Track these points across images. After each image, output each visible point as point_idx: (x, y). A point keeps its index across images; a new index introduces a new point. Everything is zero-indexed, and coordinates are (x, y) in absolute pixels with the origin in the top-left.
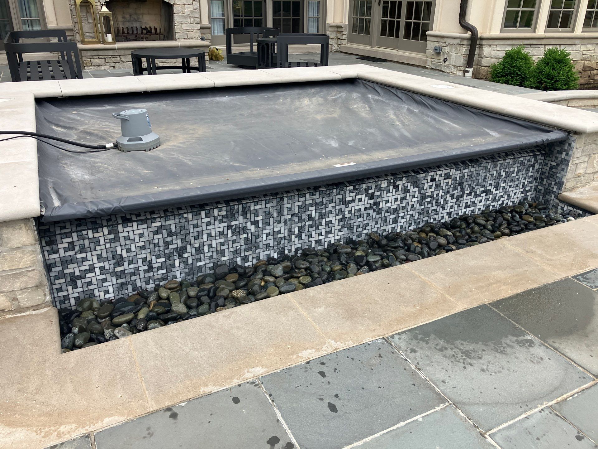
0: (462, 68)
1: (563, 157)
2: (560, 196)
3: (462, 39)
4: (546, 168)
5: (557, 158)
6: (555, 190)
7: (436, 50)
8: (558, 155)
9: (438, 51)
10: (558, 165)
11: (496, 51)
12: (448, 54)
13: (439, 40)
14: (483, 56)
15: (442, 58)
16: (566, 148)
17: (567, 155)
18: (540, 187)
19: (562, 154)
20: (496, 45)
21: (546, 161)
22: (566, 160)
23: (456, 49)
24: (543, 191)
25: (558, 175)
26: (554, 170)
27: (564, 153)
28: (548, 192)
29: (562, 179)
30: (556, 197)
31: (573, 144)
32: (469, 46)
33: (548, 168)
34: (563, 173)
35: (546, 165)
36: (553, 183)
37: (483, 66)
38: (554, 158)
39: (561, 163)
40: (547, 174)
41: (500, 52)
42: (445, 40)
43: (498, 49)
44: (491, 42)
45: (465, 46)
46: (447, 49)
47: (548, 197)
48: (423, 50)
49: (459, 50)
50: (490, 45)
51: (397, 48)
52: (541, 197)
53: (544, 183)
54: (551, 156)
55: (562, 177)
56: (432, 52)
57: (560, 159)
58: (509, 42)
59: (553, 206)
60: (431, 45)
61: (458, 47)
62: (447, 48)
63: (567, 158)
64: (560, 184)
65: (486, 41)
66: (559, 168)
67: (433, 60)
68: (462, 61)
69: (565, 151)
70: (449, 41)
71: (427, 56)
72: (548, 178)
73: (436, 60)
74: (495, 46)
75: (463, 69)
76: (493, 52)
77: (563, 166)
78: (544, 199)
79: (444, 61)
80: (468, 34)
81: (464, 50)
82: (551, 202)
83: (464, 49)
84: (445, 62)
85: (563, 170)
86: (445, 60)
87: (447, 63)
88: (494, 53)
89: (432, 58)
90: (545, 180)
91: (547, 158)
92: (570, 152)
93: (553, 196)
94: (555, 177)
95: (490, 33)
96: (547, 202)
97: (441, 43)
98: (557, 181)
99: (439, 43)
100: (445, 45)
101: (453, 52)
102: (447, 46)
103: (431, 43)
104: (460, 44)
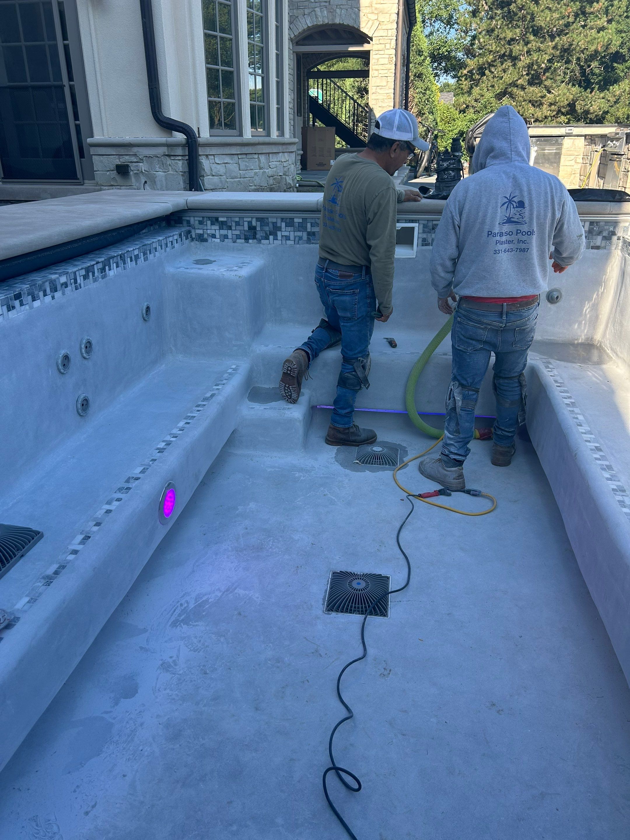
3: (170, 146)
12: (147, 174)
14: (203, 173)
15: (134, 183)
23: (163, 164)
32: (187, 158)
41: (220, 166)
42: (135, 150)
45: (180, 158)
49: (170, 165)
50: (207, 156)
56: (113, 174)
60: (103, 163)
70: (143, 152)
74: (213, 157)
76: (213, 166)
80: (180, 137)
81: (180, 165)
86: (145, 185)
88: (215, 168)
97: (127, 157)
99: (121, 157)
100: (135, 160)
101: (157, 169)
102: (141, 161)
103: (101, 158)
104: (169, 156)
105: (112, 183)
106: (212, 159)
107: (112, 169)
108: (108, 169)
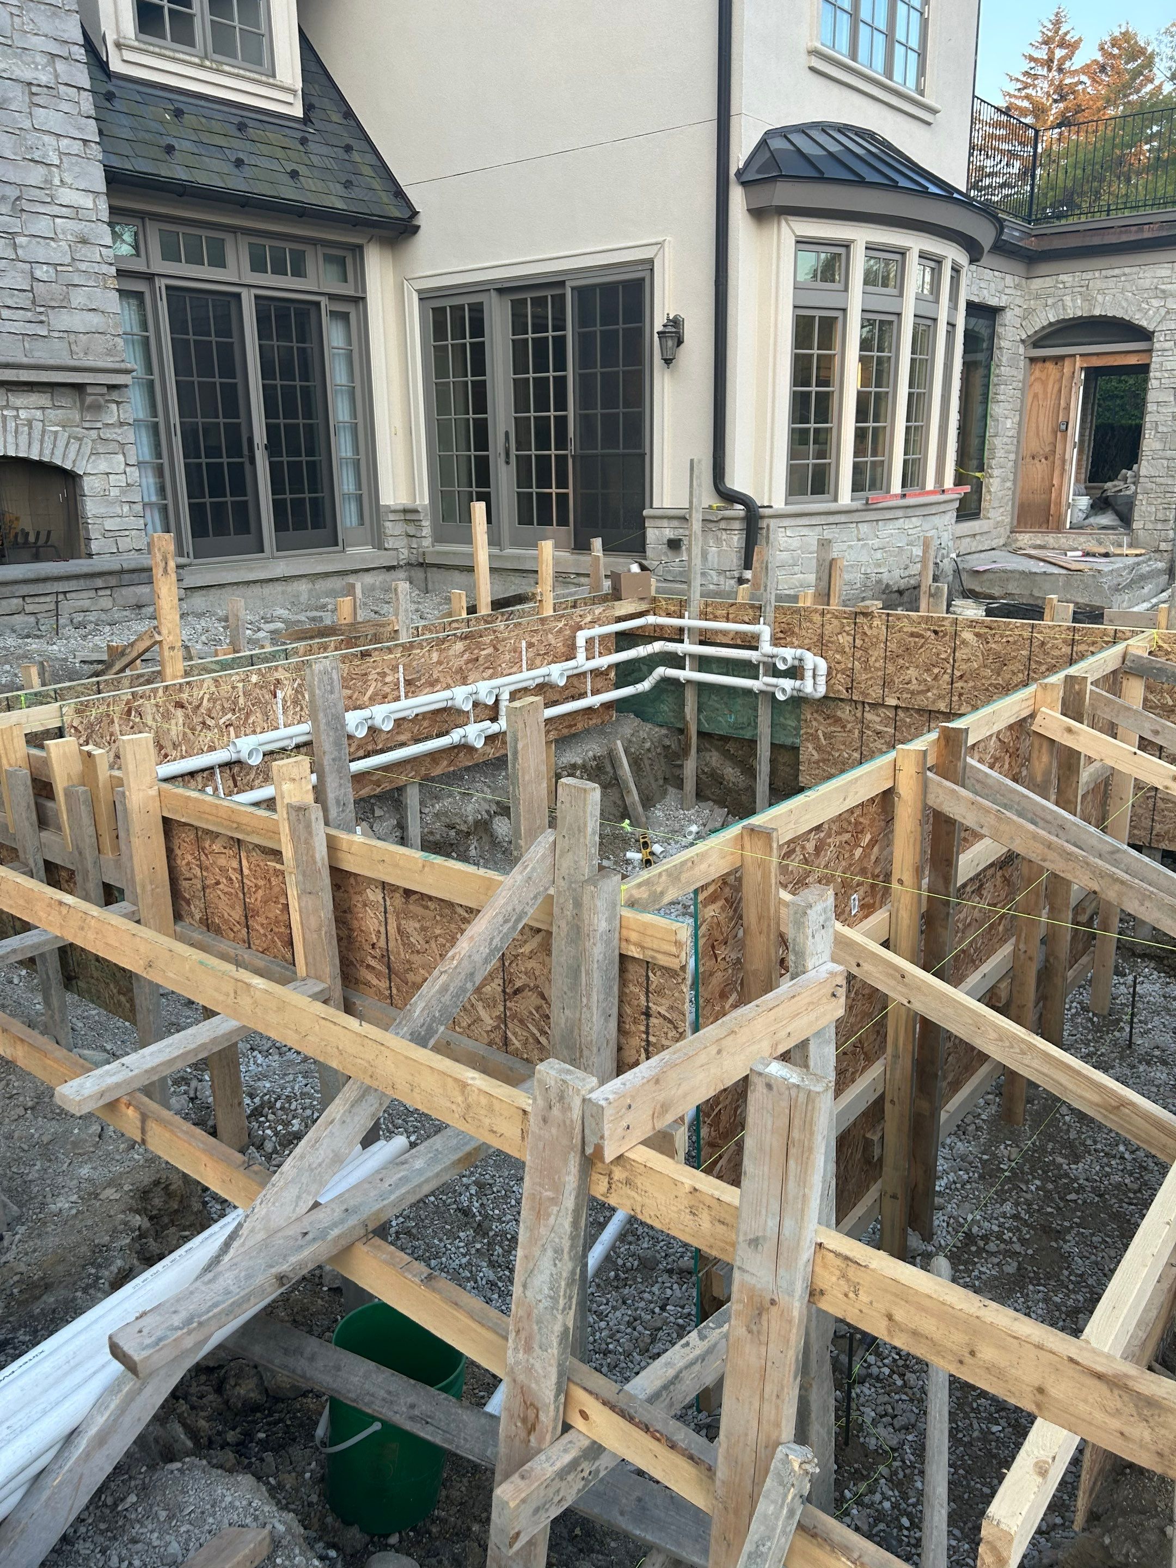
3: (728, 520)
13: (675, 523)
20: (785, 527)
23: (718, 539)
32: (745, 532)
41: (792, 539)
43: (789, 534)
45: (735, 532)
49: (725, 540)
56: (664, 548)
60: (656, 536)
61: (722, 535)
68: (734, 559)
71: (651, 556)
74: (783, 529)
80: (739, 510)
81: (734, 540)
83: (736, 538)
97: (681, 530)
99: (675, 529)
103: (656, 530)
104: (725, 530)
105: (663, 558)
107: (664, 543)
108: (661, 543)
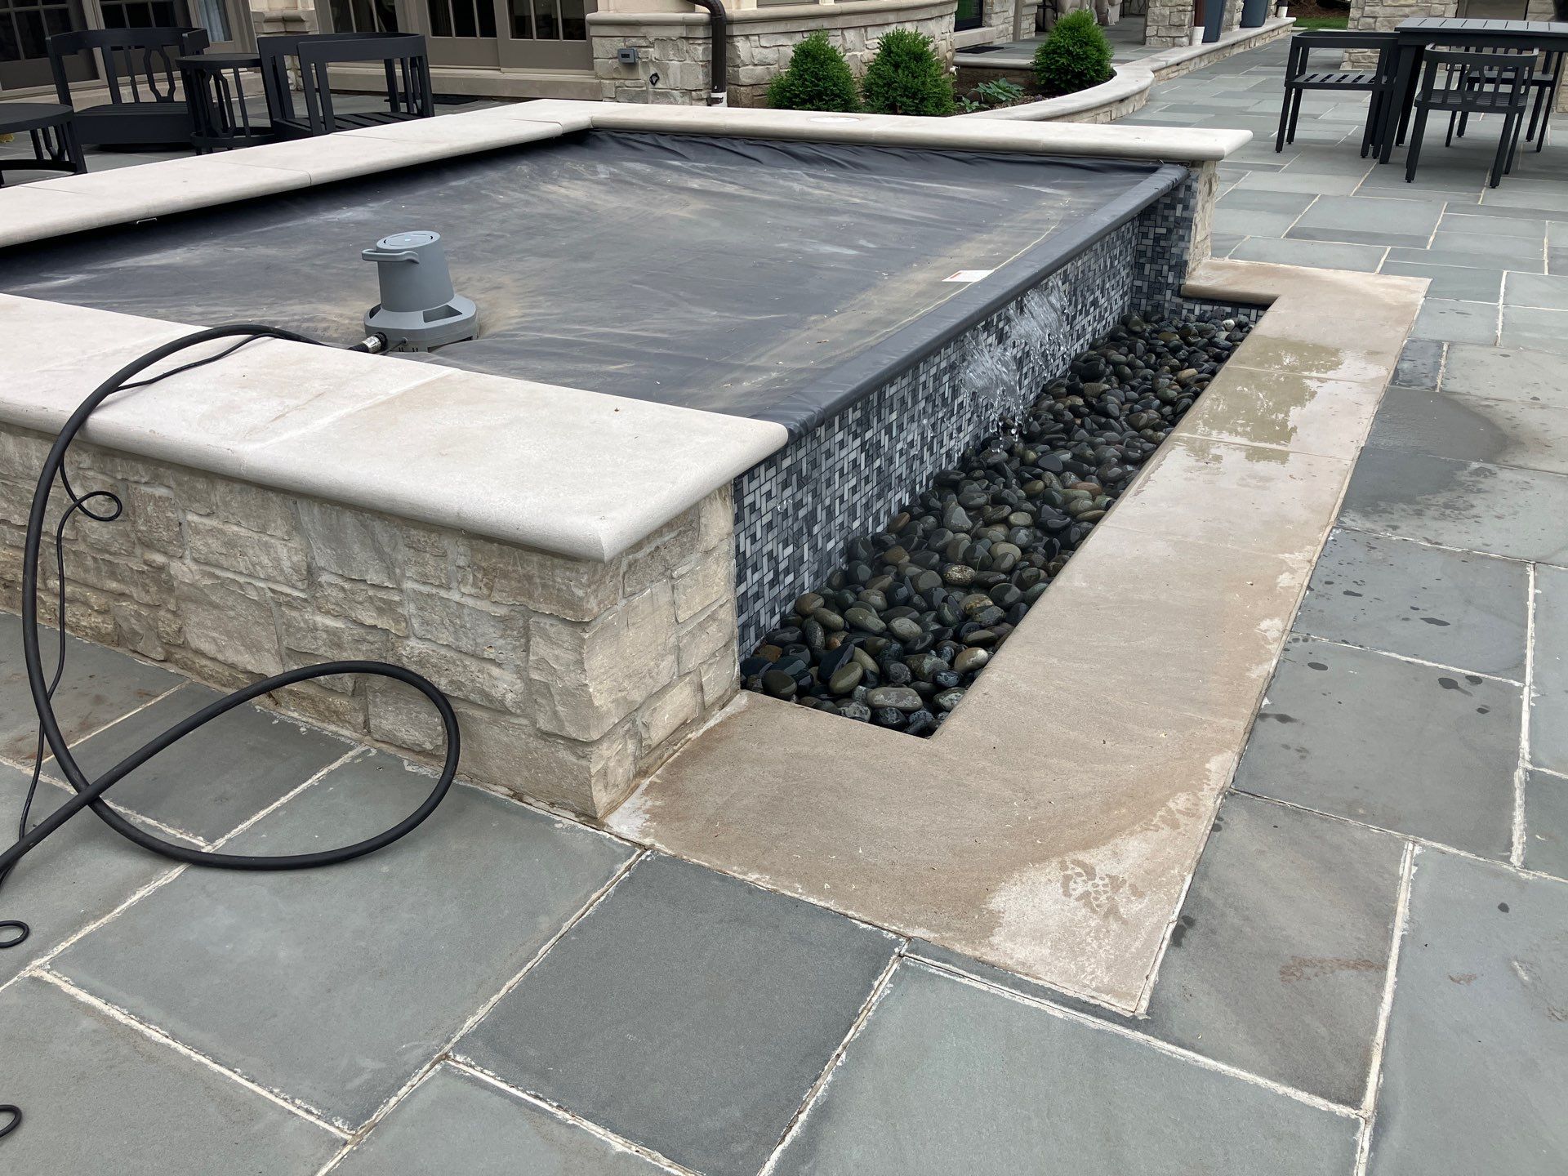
0: (704, 94)
1: (1178, 213)
2: (1185, 288)
3: (690, 25)
4: (1145, 242)
5: (1165, 218)
6: (1170, 280)
7: (625, 56)
8: (1166, 212)
9: (631, 60)
10: (1170, 231)
11: (761, 49)
12: (657, 63)
13: (627, 31)
14: (738, 62)
15: (643, 76)
16: (1181, 195)
17: (1186, 208)
18: (1138, 283)
19: (1175, 209)
20: (758, 35)
21: (1145, 230)
22: (1185, 219)
23: (678, 50)
24: (1145, 289)
25: (1174, 250)
26: (1162, 243)
27: (1180, 207)
28: (1157, 287)
29: (1182, 257)
30: (1178, 293)
31: (1194, 185)
32: (711, 41)
33: (1151, 242)
34: (1182, 244)
35: (1145, 235)
36: (1166, 268)
37: (742, 86)
38: (1159, 220)
39: (1175, 227)
40: (1149, 254)
41: (768, 50)
42: (643, 30)
43: (763, 43)
44: (748, 29)
45: (700, 42)
46: (654, 53)
47: (1158, 297)
48: (588, 63)
49: (687, 52)
50: (747, 36)
51: (497, 64)
52: (1144, 302)
53: (1146, 272)
54: (1153, 217)
55: (1182, 252)
56: (615, 63)
57: (1172, 219)
58: (781, 27)
59: (1172, 312)
60: (604, 48)
61: (684, 45)
62: (651, 50)
63: (1185, 214)
64: (1181, 268)
65: (739, 26)
66: (1174, 237)
67: (617, 83)
68: (701, 77)
69: (1180, 201)
70: (654, 33)
71: (600, 74)
72: (1152, 261)
73: (628, 83)
74: (757, 38)
75: (705, 96)
76: (756, 51)
77: (1181, 232)
78: (1149, 303)
79: (652, 82)
80: (702, 13)
81: (701, 51)
82: (1166, 305)
83: (700, 49)
84: (654, 84)
85: (1182, 238)
86: (655, 79)
87: (659, 85)
88: (759, 53)
89: (614, 79)
90: (1148, 266)
91: (1146, 223)
92: (1192, 202)
93: (1169, 293)
94: (1167, 256)
95: (739, 8)
96: (1158, 307)
97: (634, 40)
98: (1173, 262)
99: (627, 39)
100: (644, 44)
101: (671, 57)
102: (651, 45)
103: (604, 41)
104: (687, 38)
105: (615, 76)
106: (755, 41)
107: (615, 55)
108: (611, 56)
